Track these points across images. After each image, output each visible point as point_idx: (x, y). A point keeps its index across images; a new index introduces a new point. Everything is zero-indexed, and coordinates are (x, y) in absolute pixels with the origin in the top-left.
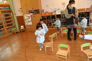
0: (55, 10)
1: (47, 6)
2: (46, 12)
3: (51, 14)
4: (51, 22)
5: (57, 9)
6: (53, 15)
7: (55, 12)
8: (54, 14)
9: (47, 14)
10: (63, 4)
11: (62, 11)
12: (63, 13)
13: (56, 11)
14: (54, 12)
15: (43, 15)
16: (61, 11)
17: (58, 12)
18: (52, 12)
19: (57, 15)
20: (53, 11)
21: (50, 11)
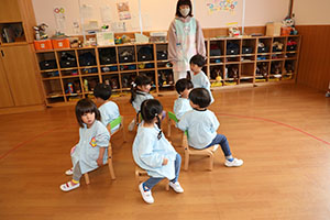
0: (93, 28)
1: (58, 11)
2: (54, 36)
3: (75, 45)
4: (80, 76)
5: (100, 24)
6: (84, 47)
7: (94, 36)
8: (88, 44)
9: (61, 44)
10: (120, 10)
11: (121, 35)
12: (122, 41)
13: (98, 34)
14: (88, 38)
15: (43, 46)
16: (115, 36)
17: (106, 38)
18: (81, 38)
19: (102, 50)
20: (84, 34)
21: (71, 32)
